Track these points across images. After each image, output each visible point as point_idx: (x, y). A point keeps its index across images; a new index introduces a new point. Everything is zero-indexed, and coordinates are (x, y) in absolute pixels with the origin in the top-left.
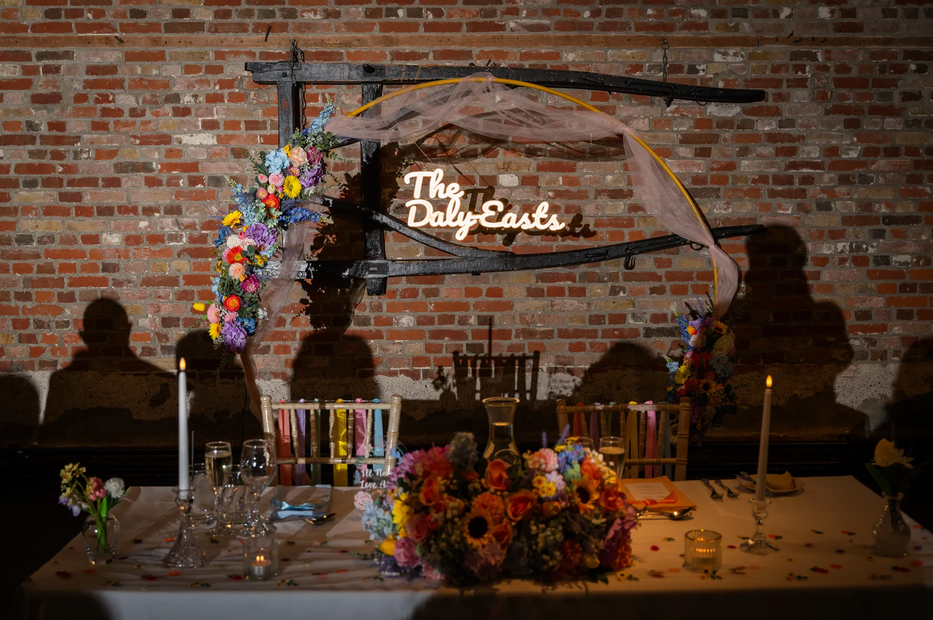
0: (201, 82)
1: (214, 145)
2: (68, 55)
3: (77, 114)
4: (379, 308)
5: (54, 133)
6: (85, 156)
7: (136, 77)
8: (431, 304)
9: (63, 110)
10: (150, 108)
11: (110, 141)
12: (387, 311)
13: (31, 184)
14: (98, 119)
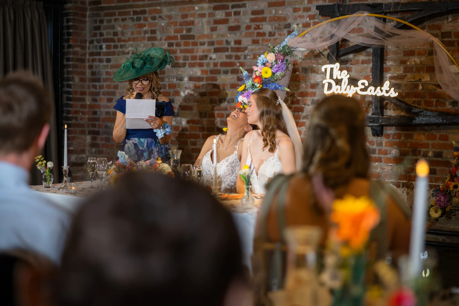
0: (301, 17)
1: (305, 51)
2: (244, 6)
3: (247, 36)
4: (381, 144)
5: (237, 46)
6: (249, 57)
7: (272, 15)
8: (408, 143)
9: (241, 34)
10: (278, 32)
11: (260, 49)
12: (385, 146)
13: (226, 72)
14: (255, 38)
